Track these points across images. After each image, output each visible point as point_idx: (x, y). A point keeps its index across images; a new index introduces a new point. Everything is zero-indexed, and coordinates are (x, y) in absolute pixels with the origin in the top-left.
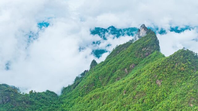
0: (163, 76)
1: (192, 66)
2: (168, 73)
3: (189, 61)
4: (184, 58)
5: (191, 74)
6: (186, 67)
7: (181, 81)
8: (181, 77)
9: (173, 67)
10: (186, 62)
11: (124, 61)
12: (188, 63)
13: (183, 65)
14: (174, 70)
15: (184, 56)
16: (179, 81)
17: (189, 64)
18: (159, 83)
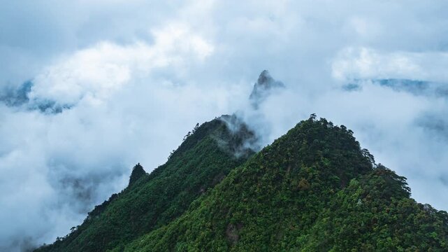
0: (245, 211)
1: (334, 172)
2: (260, 201)
3: (326, 156)
4: (311, 145)
5: (327, 200)
6: (314, 176)
7: (297, 228)
8: (296, 213)
9: (279, 178)
10: (314, 161)
11: (199, 167)
12: (322, 164)
13: (307, 169)
14: (280, 189)
15: (310, 140)
16: (290, 227)
17: (323, 167)
18: (233, 234)
